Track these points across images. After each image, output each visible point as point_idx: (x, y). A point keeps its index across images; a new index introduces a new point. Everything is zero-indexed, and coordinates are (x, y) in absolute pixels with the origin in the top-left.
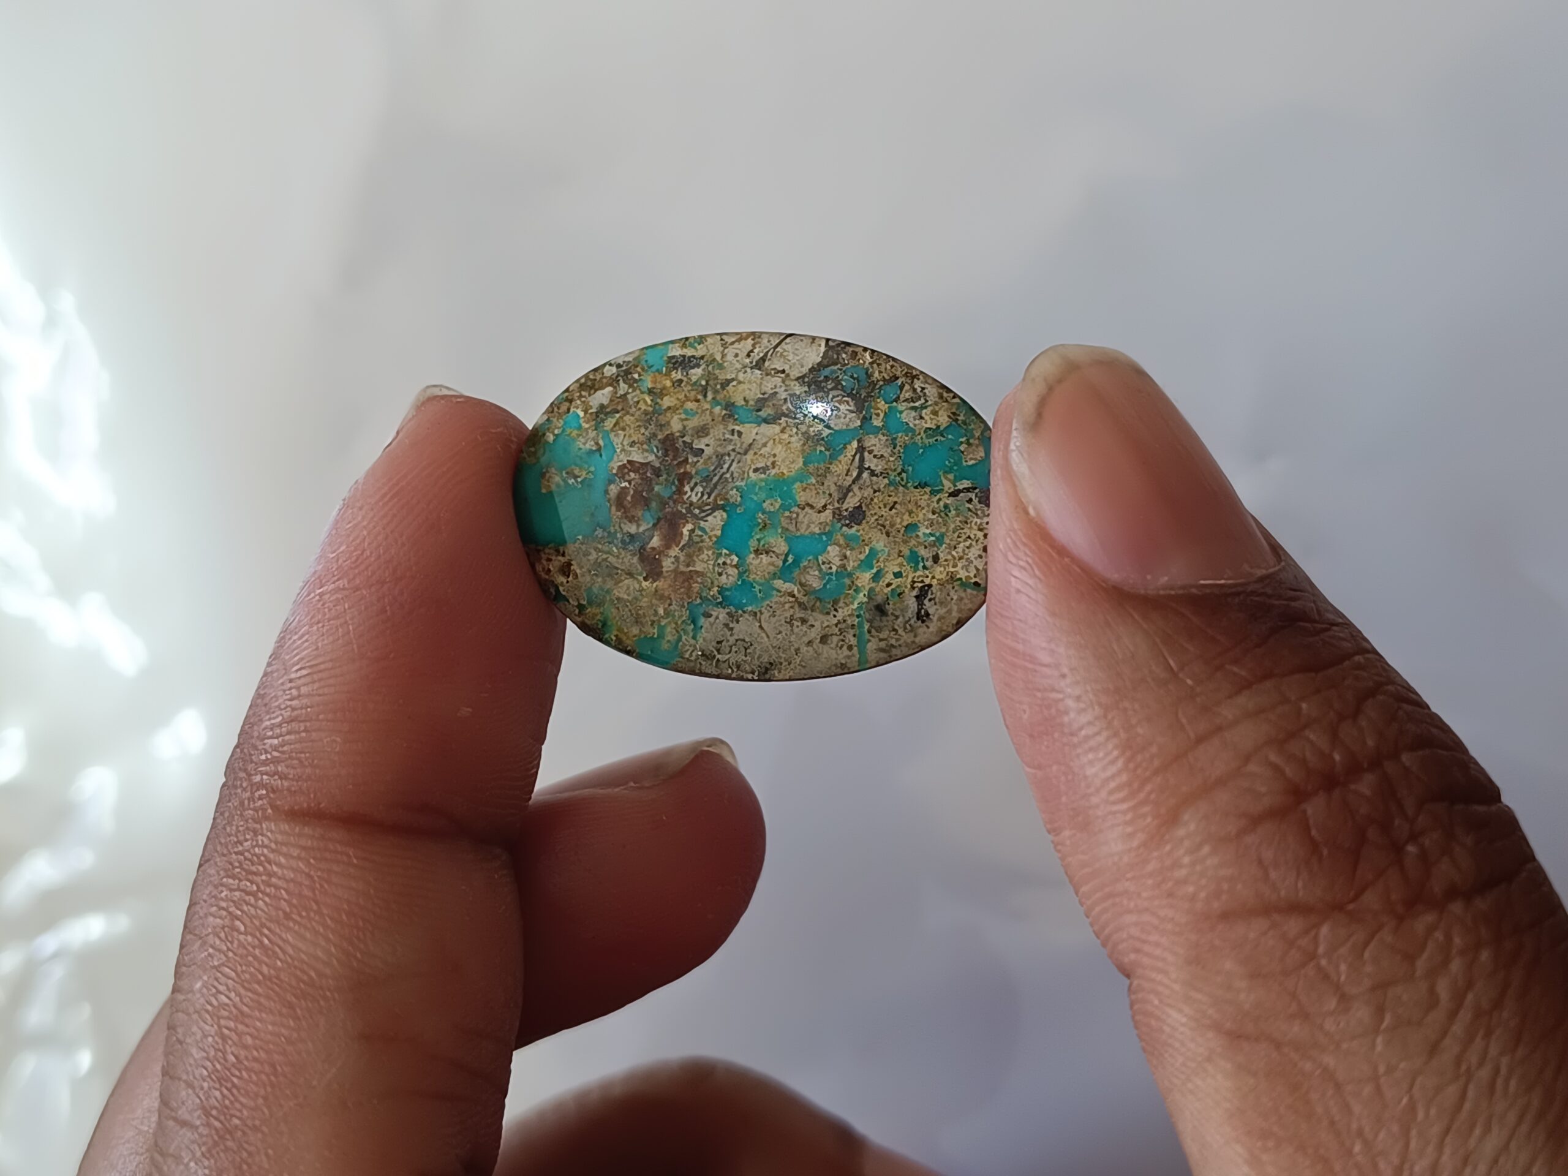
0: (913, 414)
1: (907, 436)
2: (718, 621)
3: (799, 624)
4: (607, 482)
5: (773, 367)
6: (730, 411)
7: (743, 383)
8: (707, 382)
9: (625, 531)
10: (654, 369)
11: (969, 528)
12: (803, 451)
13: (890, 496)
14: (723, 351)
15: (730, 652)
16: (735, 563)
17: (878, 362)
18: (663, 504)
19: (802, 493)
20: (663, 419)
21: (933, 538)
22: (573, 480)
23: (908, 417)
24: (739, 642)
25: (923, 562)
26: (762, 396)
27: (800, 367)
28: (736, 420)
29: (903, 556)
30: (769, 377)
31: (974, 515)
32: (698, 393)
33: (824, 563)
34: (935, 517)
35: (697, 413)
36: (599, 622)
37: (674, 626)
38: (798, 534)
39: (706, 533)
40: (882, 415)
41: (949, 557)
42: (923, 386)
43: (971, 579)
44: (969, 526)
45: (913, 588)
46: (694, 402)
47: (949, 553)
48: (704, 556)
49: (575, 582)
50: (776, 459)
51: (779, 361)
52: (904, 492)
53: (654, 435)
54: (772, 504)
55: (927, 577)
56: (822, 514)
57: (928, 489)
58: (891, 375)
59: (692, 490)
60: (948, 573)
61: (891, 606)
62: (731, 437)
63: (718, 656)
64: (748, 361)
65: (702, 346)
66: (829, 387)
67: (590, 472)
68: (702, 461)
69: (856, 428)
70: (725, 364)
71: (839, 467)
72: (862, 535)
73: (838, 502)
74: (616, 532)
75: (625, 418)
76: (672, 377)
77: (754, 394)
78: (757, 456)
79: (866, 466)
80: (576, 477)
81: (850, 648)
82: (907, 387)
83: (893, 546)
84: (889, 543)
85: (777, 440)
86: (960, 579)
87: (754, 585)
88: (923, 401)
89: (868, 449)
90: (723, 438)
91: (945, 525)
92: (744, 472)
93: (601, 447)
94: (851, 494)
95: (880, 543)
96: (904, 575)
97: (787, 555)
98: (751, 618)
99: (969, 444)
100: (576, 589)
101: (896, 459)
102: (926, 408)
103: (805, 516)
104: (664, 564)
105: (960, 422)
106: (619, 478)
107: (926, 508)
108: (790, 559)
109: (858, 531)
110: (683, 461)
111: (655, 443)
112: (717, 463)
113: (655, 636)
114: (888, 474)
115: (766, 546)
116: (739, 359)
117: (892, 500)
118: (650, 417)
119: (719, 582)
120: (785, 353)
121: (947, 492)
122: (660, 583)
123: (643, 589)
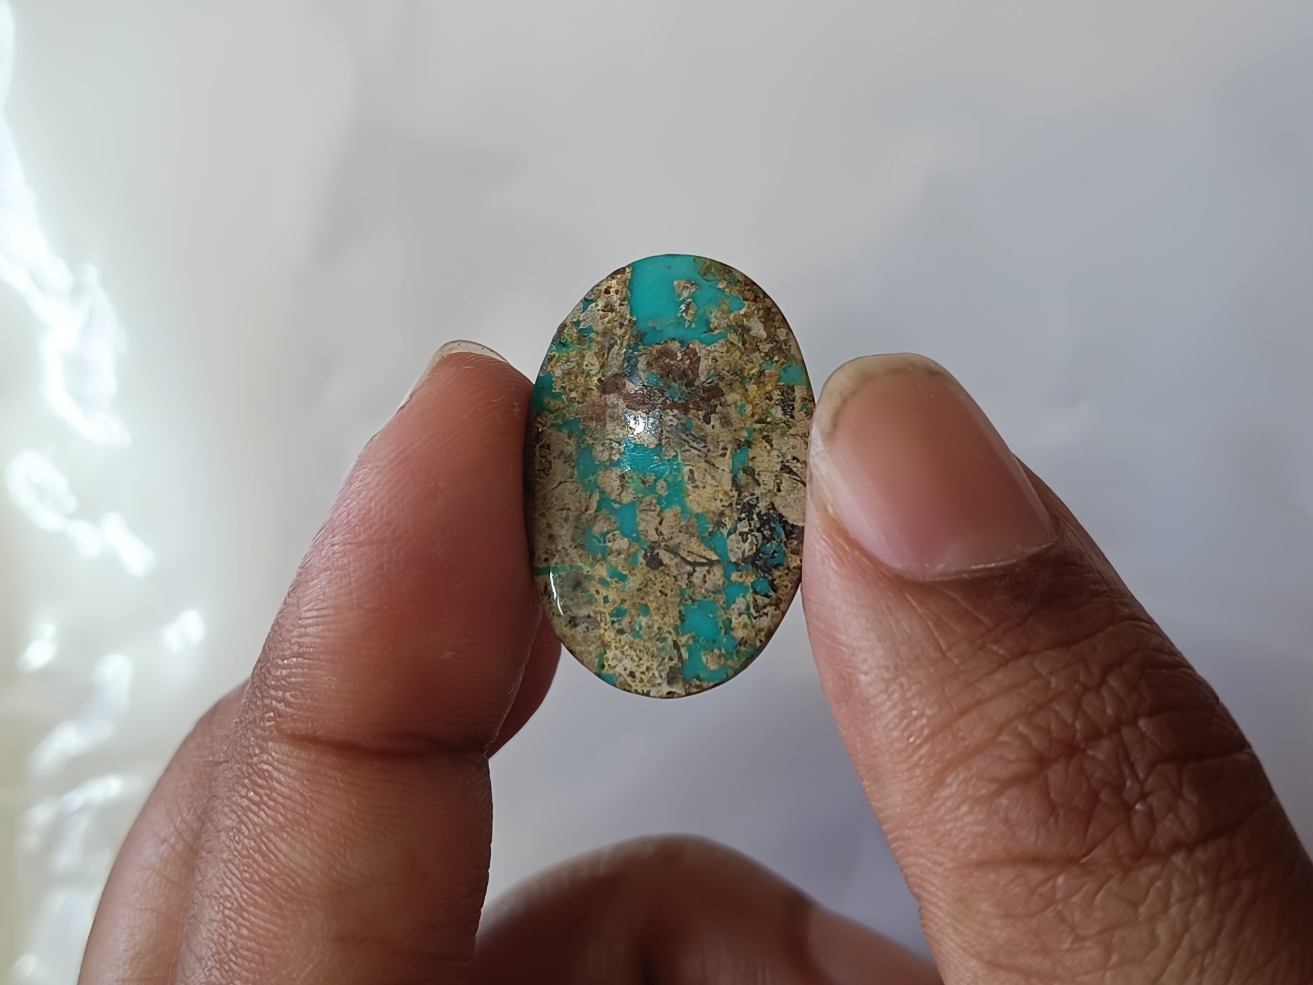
0: (743, 607)
1: (724, 603)
2: (565, 444)
4: (681, 339)
5: (783, 481)
6: (744, 445)
7: (769, 456)
8: (770, 423)
9: (639, 359)
10: (782, 374)
11: (648, 659)
12: (708, 512)
13: (672, 590)
14: (798, 435)
15: (541, 457)
16: (613, 457)
17: (790, 573)
18: (662, 391)
19: (672, 513)
20: (737, 385)
21: (638, 629)
22: (684, 308)
23: (740, 603)
24: (548, 463)
25: (618, 621)
26: (756, 472)
27: (784, 505)
28: (735, 450)
29: (622, 603)
30: (774, 478)
31: (659, 663)
32: (760, 415)
33: (614, 535)
34: (656, 629)
35: (742, 416)
36: (565, 340)
37: (562, 407)
38: (637, 512)
40: (741, 580)
41: (623, 643)
42: (770, 614)
43: (607, 662)
44: (650, 659)
45: (595, 612)
46: (751, 412)
47: (626, 643)
48: (618, 430)
49: (598, 317)
50: (701, 489)
51: (789, 486)
52: (675, 602)
53: (722, 378)
54: (662, 487)
55: (606, 625)
56: (655, 532)
57: (678, 622)
58: (778, 586)
59: (674, 416)
60: (610, 642)
61: (581, 594)
62: (720, 447)
63: (538, 446)
64: (789, 457)
65: (804, 415)
66: (765, 532)
67: (691, 323)
68: (699, 423)
69: (728, 557)
70: (786, 438)
71: (695, 545)
72: (638, 567)
73: (665, 545)
74: (639, 351)
75: (738, 351)
76: (775, 391)
77: (759, 465)
78: (704, 472)
79: (696, 569)
81: (547, 560)
82: (767, 600)
83: (630, 594)
85: (717, 489)
86: (606, 653)
87: (595, 475)
88: (755, 615)
89: (711, 569)
90: (719, 440)
91: (649, 638)
92: (689, 461)
93: (713, 331)
94: (672, 556)
95: (633, 583)
96: (606, 605)
97: (620, 503)
98: (568, 474)
99: (719, 657)
100: (592, 318)
101: (703, 594)
102: (749, 618)
103: (652, 517)
104: (612, 395)
105: (739, 647)
106: (685, 351)
107: (662, 622)
108: (616, 506)
109: (641, 564)
110: (699, 406)
111: (716, 379)
112: (698, 436)
113: (553, 391)
114: (691, 587)
115: (627, 485)
116: (791, 450)
117: (668, 592)
118: (738, 373)
119: (597, 444)
120: (796, 491)
121: (677, 639)
122: (596, 393)
123: (591, 378)
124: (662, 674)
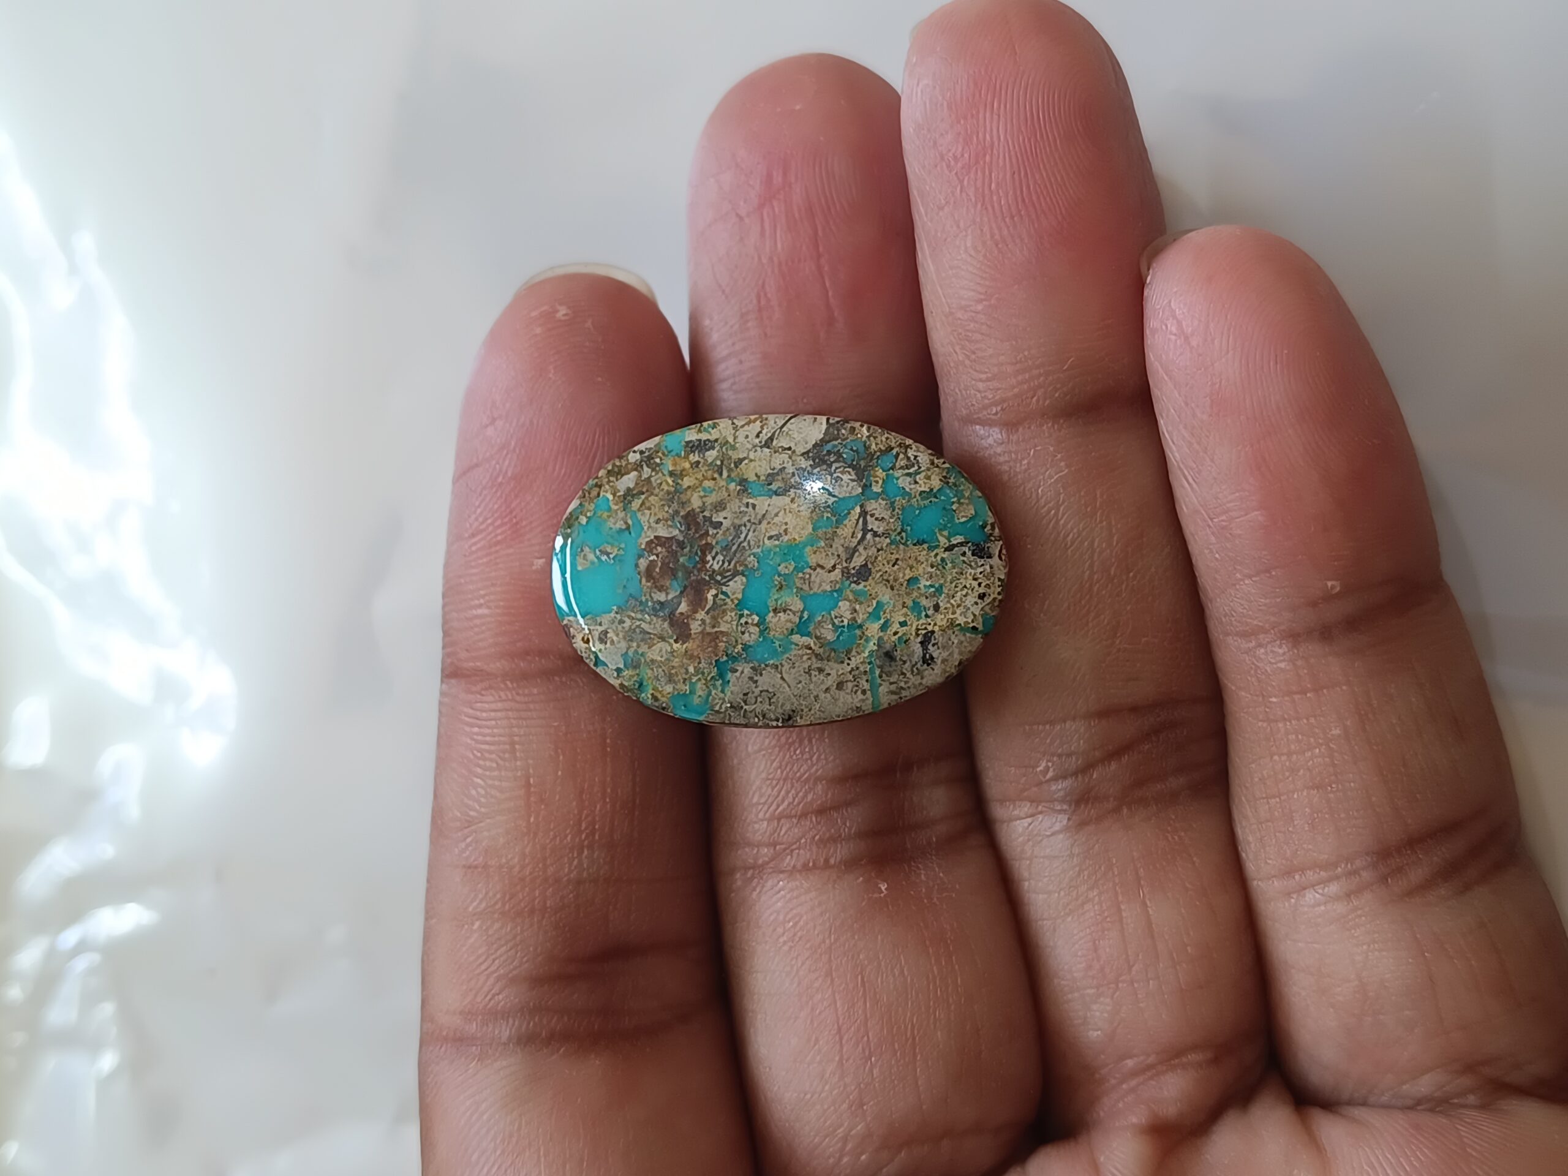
0: (908, 479)
1: (904, 499)
2: (743, 675)
3: (817, 673)
4: (636, 557)
5: (780, 445)
6: (744, 486)
7: (755, 461)
8: (722, 462)
9: (655, 600)
10: (673, 453)
11: (965, 579)
12: (811, 518)
13: (892, 554)
14: (735, 433)
15: (756, 702)
16: (755, 622)
17: (874, 435)
18: (688, 573)
19: (813, 556)
20: (684, 498)
21: (933, 590)
22: (605, 557)
23: (904, 482)
24: (763, 694)
25: (925, 611)
26: (771, 472)
27: (804, 443)
28: (750, 493)
29: (907, 607)
30: (777, 454)
31: (968, 567)
32: (714, 472)
33: (836, 617)
34: (933, 570)
35: (714, 490)
36: (635, 683)
37: (704, 682)
38: (812, 592)
39: (729, 597)
40: (881, 482)
41: (949, 605)
42: (915, 454)
43: (969, 623)
44: (964, 576)
45: (917, 635)
46: (711, 481)
47: (948, 602)
48: (727, 618)
49: (612, 648)
50: (788, 526)
51: (785, 439)
52: (904, 549)
53: (677, 512)
54: (786, 567)
55: (930, 624)
56: (832, 573)
57: (925, 546)
58: (887, 446)
59: (714, 559)
60: (948, 620)
61: (898, 652)
62: (746, 509)
63: (745, 707)
64: (757, 441)
65: (715, 430)
66: (832, 460)
67: (620, 548)
68: (721, 532)
69: (858, 495)
70: (737, 445)
71: (845, 531)
72: (869, 590)
73: (846, 562)
74: (647, 600)
75: (650, 499)
76: (690, 459)
77: (764, 469)
78: (770, 525)
79: (869, 528)
80: (608, 554)
81: (864, 692)
82: (901, 456)
83: (897, 598)
84: (894, 596)
85: (787, 511)
86: (960, 625)
87: (774, 641)
88: (916, 467)
89: (870, 513)
90: (738, 511)
91: (942, 577)
92: (759, 541)
93: (629, 525)
94: (857, 554)
95: (886, 596)
96: (909, 623)
97: (802, 612)
98: (773, 671)
99: (959, 502)
100: (613, 654)
101: (895, 520)
102: (919, 473)
103: (816, 576)
104: (692, 627)
105: (950, 484)
106: (648, 552)
107: (925, 563)
108: (806, 616)
109: (865, 586)
110: (704, 534)
111: (677, 519)
112: (734, 534)
113: (688, 692)
114: (889, 534)
115: (783, 605)
116: (749, 439)
117: (894, 557)
118: (672, 497)
119: (742, 640)
120: (790, 433)
121: (943, 547)
122: (689, 645)
123: (674, 651)
124: (980, 564)
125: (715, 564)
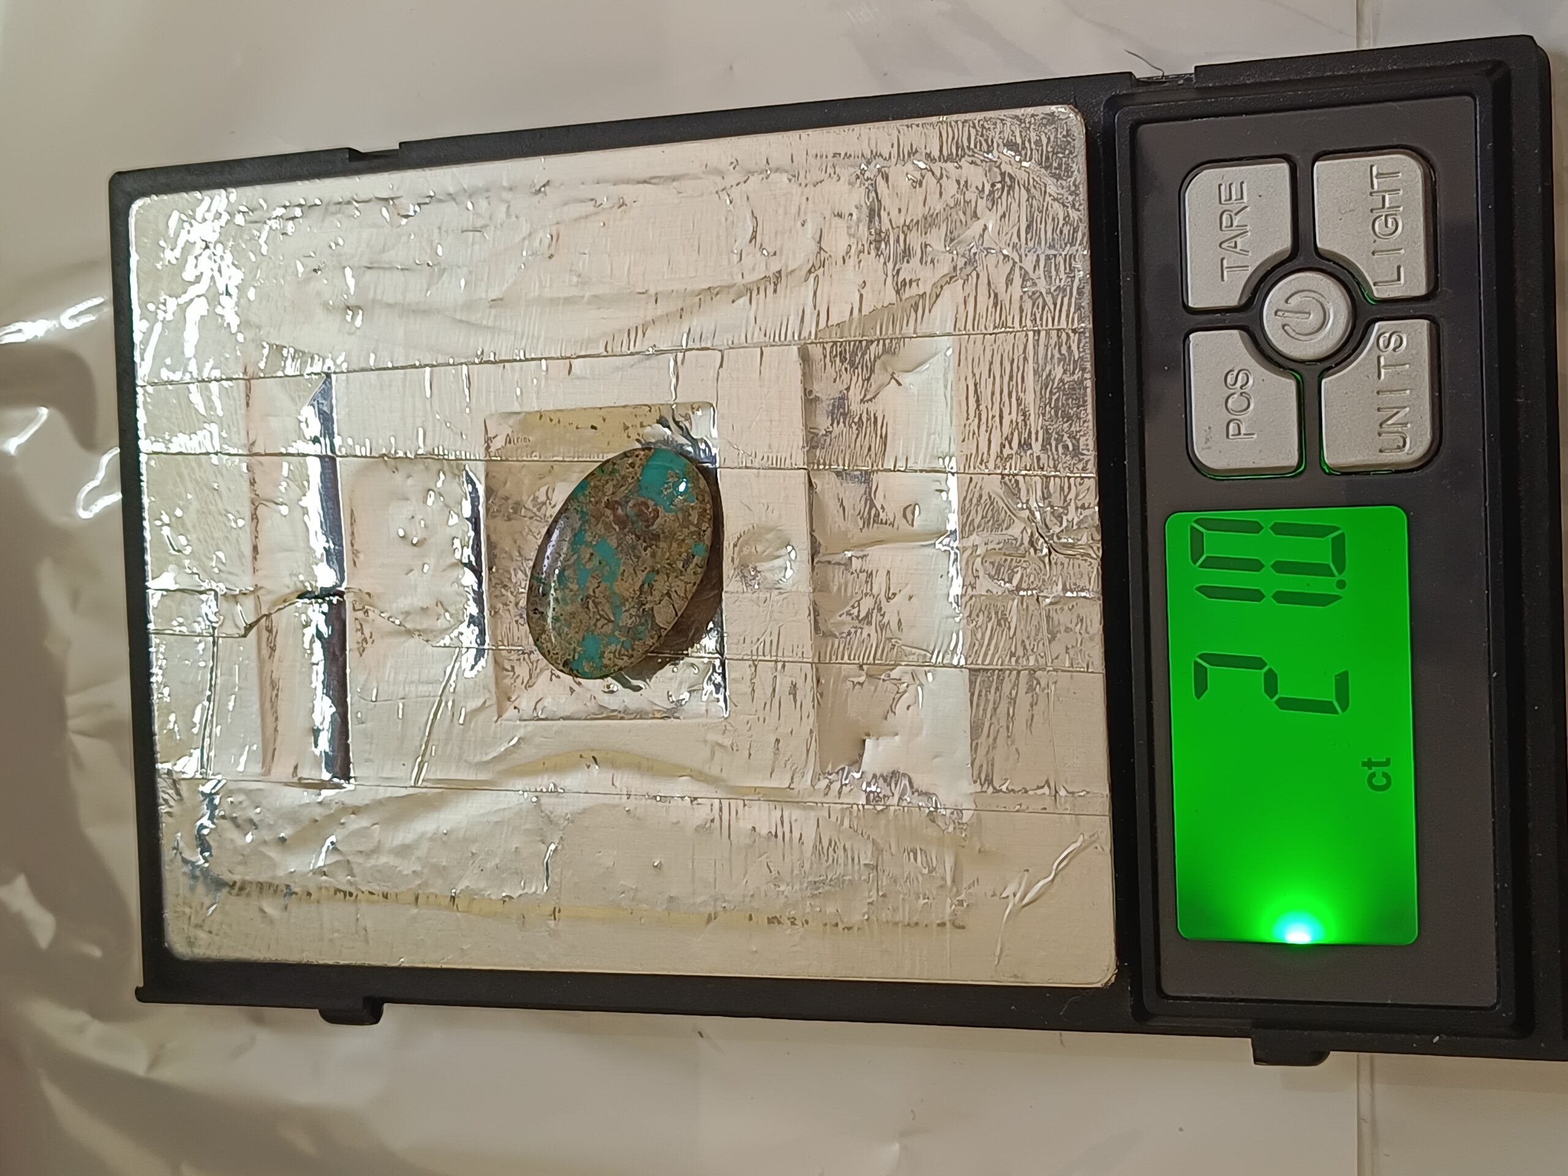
0: (614, 650)
1: (606, 643)
2: (576, 522)
3: (557, 557)
4: (655, 502)
6: (655, 572)
7: (664, 583)
8: (674, 568)
9: (632, 500)
10: (693, 546)
12: (621, 595)
13: (586, 623)
16: (593, 542)
18: (633, 523)
19: (605, 586)
20: (668, 540)
21: (561, 632)
23: (613, 647)
24: (563, 527)
25: (555, 623)
26: (654, 588)
27: (658, 611)
28: (650, 572)
29: (560, 615)
30: (661, 596)
31: (564, 653)
32: (671, 561)
33: (574, 580)
34: (570, 637)
35: (662, 557)
37: (586, 504)
39: (611, 536)
48: (603, 530)
49: (625, 467)
50: (624, 582)
52: (584, 629)
53: (663, 533)
54: (607, 570)
55: (549, 621)
56: (593, 590)
57: (581, 640)
59: (632, 538)
61: (545, 600)
62: (644, 566)
64: (673, 589)
66: (642, 620)
67: (664, 496)
68: (641, 549)
69: (619, 622)
71: (607, 607)
73: (594, 599)
74: (634, 496)
76: (684, 553)
77: (657, 585)
78: (630, 574)
79: (602, 619)
80: (666, 489)
84: (568, 612)
85: (632, 586)
87: (581, 546)
89: (608, 623)
90: (645, 562)
91: (565, 639)
92: (626, 565)
93: (672, 506)
94: (594, 607)
95: (570, 609)
96: (553, 612)
98: (569, 537)
99: (592, 666)
100: (623, 465)
101: (598, 633)
102: (614, 656)
103: (595, 582)
104: (609, 511)
105: (602, 667)
106: (654, 508)
107: (574, 635)
108: (582, 567)
110: (646, 540)
111: (660, 532)
112: (637, 555)
113: (586, 493)
114: (595, 627)
115: (592, 559)
116: (676, 587)
117: (584, 623)
118: (673, 534)
120: (668, 608)
121: (577, 647)
122: (603, 505)
123: (605, 496)
124: (563, 659)
125: (630, 538)
